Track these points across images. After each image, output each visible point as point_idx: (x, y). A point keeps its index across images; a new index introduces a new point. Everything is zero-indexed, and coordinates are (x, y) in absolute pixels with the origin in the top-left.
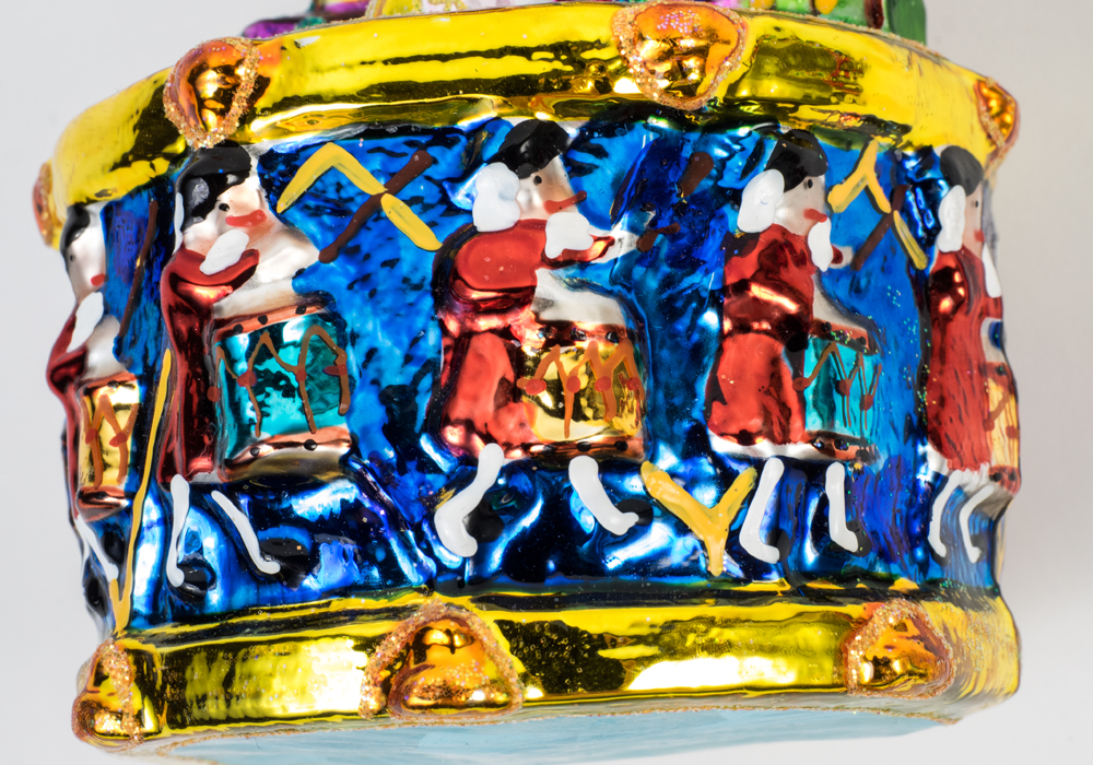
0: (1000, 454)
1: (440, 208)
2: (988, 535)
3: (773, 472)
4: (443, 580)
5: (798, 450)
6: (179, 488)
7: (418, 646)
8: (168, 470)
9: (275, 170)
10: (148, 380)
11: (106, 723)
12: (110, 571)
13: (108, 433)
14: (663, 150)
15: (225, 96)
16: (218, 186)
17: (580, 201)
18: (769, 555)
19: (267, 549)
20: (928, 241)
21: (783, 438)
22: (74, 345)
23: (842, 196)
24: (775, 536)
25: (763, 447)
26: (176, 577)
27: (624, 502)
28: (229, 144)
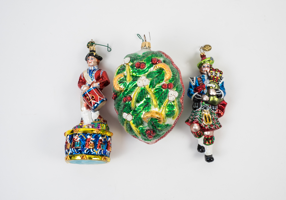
0: (110, 150)
1: (86, 137)
2: (109, 154)
3: (100, 150)
4: (84, 153)
5: (101, 149)
6: (73, 149)
7: (83, 156)
8: (72, 148)
9: (79, 134)
10: (71, 144)
11: (67, 159)
12: (68, 152)
13: (69, 146)
14: (96, 135)
15: (77, 131)
16: (76, 135)
17: (92, 137)
18: (99, 154)
19: (77, 152)
20: (108, 140)
21: (100, 149)
22: (67, 141)
23: (104, 138)
24: (99, 153)
25: (99, 149)
26: (72, 153)
27: (93, 151)
28: (77, 133)
